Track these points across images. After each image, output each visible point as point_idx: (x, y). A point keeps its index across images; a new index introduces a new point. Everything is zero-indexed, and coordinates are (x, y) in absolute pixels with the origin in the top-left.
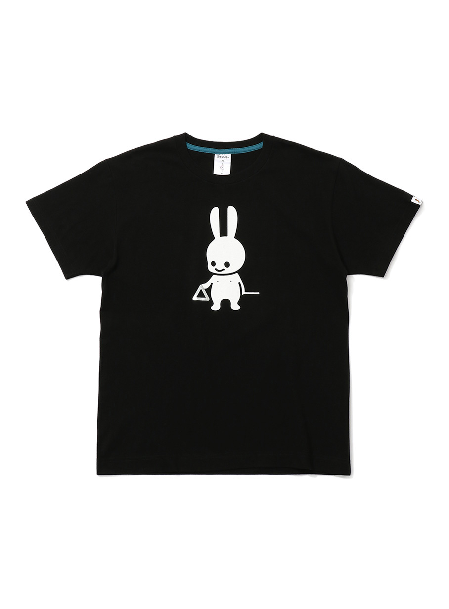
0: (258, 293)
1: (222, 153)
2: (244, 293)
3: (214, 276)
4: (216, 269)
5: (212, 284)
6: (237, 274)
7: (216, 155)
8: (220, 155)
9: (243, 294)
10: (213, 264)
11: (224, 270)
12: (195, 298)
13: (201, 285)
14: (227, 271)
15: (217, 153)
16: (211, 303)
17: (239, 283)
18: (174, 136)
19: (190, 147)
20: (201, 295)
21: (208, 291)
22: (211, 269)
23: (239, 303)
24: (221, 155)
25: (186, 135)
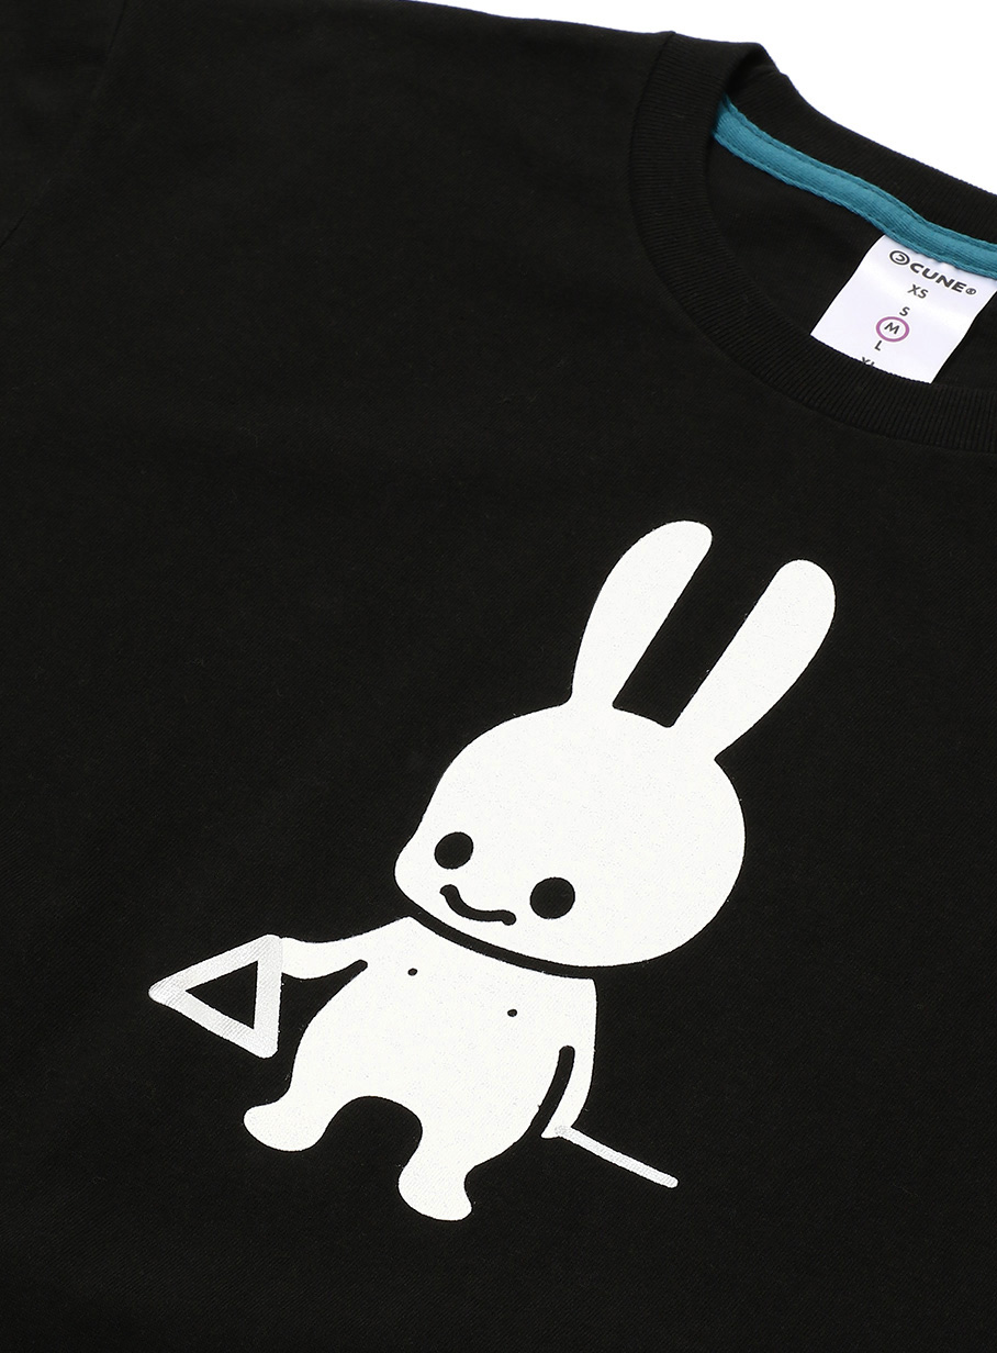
0: (670, 1182)
1: (940, 254)
2: (562, 1125)
3: (408, 924)
4: (450, 893)
5: (359, 967)
6: (589, 985)
7: (883, 247)
8: (915, 258)
9: (548, 1133)
10: (455, 850)
11: (508, 918)
12: (173, 992)
13: (270, 939)
14: (533, 934)
15: (904, 236)
16: (271, 1079)
17: (567, 1056)
18: (670, 39)
19: (739, 133)
20: (235, 995)
21: (304, 1000)
22: (416, 872)
23: (480, 1181)
24: (929, 263)
25: (752, 59)
